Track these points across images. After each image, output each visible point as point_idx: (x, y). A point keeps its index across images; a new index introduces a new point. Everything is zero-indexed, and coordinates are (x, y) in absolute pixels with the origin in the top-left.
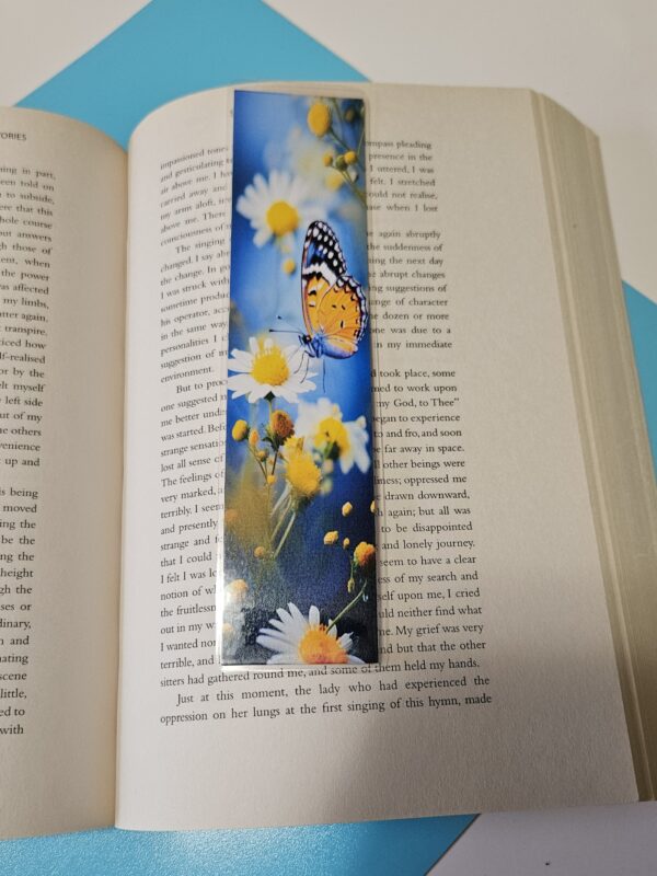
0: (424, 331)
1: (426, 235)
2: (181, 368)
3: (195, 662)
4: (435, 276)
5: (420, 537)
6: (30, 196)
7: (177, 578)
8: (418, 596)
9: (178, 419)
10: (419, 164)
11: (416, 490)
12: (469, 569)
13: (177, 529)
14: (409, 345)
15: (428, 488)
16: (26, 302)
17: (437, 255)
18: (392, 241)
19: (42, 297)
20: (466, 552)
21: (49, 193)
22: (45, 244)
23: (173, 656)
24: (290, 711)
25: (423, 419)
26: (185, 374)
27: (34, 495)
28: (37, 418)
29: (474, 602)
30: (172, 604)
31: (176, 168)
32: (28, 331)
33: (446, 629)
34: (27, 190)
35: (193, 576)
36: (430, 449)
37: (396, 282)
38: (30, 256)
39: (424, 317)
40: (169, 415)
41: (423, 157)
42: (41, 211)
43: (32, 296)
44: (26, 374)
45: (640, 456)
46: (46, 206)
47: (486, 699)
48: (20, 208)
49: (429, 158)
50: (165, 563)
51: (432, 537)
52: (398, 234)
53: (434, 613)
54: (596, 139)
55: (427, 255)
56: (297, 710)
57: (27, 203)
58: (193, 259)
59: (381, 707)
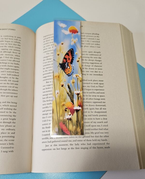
0: (97, 72)
1: (98, 53)
2: (47, 78)
3: (49, 138)
4: (99, 61)
5: (96, 114)
7: (46, 121)
8: (95, 126)
10: (97, 38)
11: (95, 104)
12: (106, 121)
13: (46, 111)
14: (94, 75)
15: (98, 104)
16: (15, 64)
17: (100, 57)
18: (91, 53)
19: (18, 63)
20: (105, 117)
21: (20, 42)
22: (19, 52)
23: (45, 137)
24: (69, 149)
25: (97, 90)
26: (48, 79)
27: (16, 103)
28: (17, 88)
29: (107, 128)
30: (44, 126)
31: (47, 37)
32: (15, 70)
33: (101, 133)
34: (15, 41)
35: (49, 120)
36: (98, 96)
37: (92, 62)
38: (16, 54)
39: (97, 69)
40: (45, 88)
41: (97, 37)
42: (18, 45)
43: (16, 63)
44: (15, 79)
45: (140, 98)
46: (19, 44)
47: (109, 147)
48: (14, 44)
49: (99, 37)
50: (43, 118)
51: (98, 114)
53: (98, 129)
55: (98, 57)
56: (70, 149)
57: (15, 43)
58: (50, 56)
59: (88, 148)
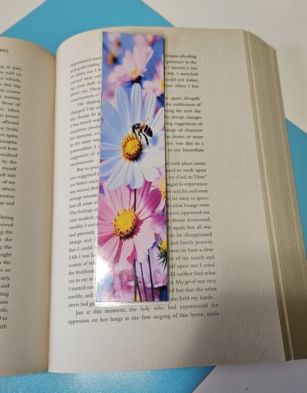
0: (191, 144)
1: (193, 99)
2: (79, 160)
3: (84, 296)
4: (197, 118)
5: (187, 239)
6: (10, 79)
7: (76, 257)
8: (187, 266)
9: (78, 184)
10: (190, 65)
11: (186, 217)
12: (210, 254)
13: (77, 235)
14: (184, 150)
15: (192, 217)
16: (8, 129)
17: (198, 108)
18: (177, 102)
19: (16, 126)
20: (208, 246)
21: (18, 77)
22: (18, 102)
23: (74, 293)
24: (127, 319)
25: (190, 185)
26: (81, 163)
27: (12, 219)
28: (13, 183)
29: (212, 270)
30: (74, 269)
31: (77, 66)
32: (9, 142)
33: (199, 282)
34: (9, 76)
35: (84, 256)
36: (193, 198)
37: (179, 121)
38: (10, 107)
39: (192, 137)
40: (74, 182)
41: (192, 62)
42: (15, 86)
43: (11, 126)
44: (8, 163)
45: (292, 201)
46: (17, 83)
47: (217, 314)
48: (6, 85)
49: (195, 63)
50: (71, 250)
51: (194, 239)
52: (180, 99)
53: (193, 274)
54: (275, 51)
55: (193, 108)
56: (130, 318)
57: (9, 82)
58: (85, 109)
59: (169, 317)
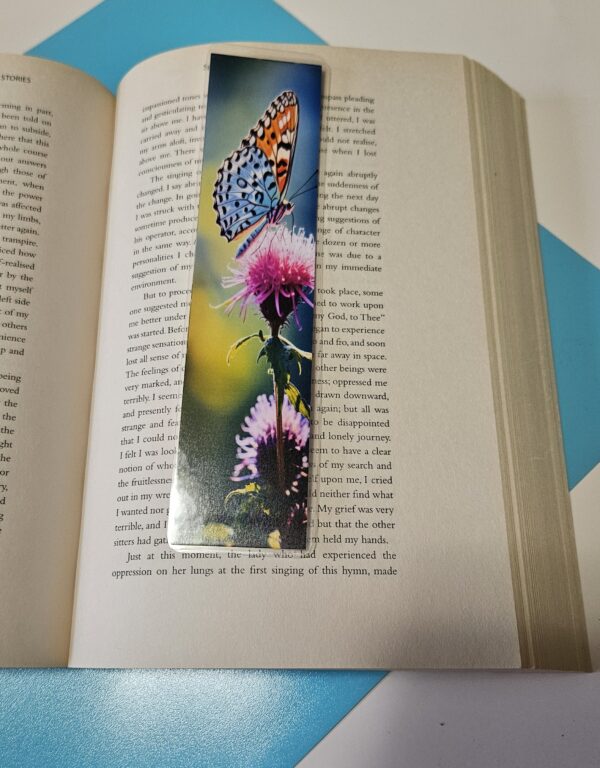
0: (358, 256)
1: (365, 176)
2: (148, 279)
3: (144, 526)
4: (370, 211)
6: (31, 130)
7: (133, 454)
8: (339, 480)
9: (143, 322)
10: (363, 115)
11: (342, 390)
12: (384, 460)
13: (136, 414)
14: (344, 268)
15: (353, 389)
16: (21, 217)
17: (374, 193)
18: (335, 179)
19: (36, 215)
20: (383, 446)
21: (46, 128)
22: (41, 171)
23: (126, 520)
24: (222, 571)
25: (352, 331)
26: (151, 284)
27: (18, 380)
28: (25, 315)
29: (387, 488)
30: (128, 477)
31: (155, 111)
32: (21, 242)
33: (361, 510)
34: (28, 124)
35: (148, 453)
36: (357, 356)
37: (337, 214)
38: (27, 179)
39: (359, 245)
40: (137, 318)
41: (366, 110)
42: (39, 142)
43: (27, 213)
44: (18, 279)
45: (544, 374)
46: (43, 138)
47: (392, 572)
48: (22, 139)
49: (372, 111)
50: (124, 442)
51: (355, 432)
52: (340, 174)
53: (351, 495)
54: (522, 102)
55: (365, 193)
56: (228, 571)
57: (27, 135)
58: (165, 188)
59: (300, 572)
